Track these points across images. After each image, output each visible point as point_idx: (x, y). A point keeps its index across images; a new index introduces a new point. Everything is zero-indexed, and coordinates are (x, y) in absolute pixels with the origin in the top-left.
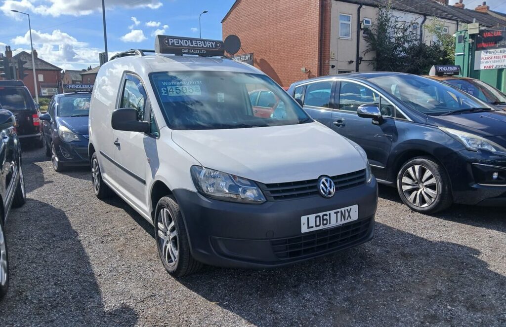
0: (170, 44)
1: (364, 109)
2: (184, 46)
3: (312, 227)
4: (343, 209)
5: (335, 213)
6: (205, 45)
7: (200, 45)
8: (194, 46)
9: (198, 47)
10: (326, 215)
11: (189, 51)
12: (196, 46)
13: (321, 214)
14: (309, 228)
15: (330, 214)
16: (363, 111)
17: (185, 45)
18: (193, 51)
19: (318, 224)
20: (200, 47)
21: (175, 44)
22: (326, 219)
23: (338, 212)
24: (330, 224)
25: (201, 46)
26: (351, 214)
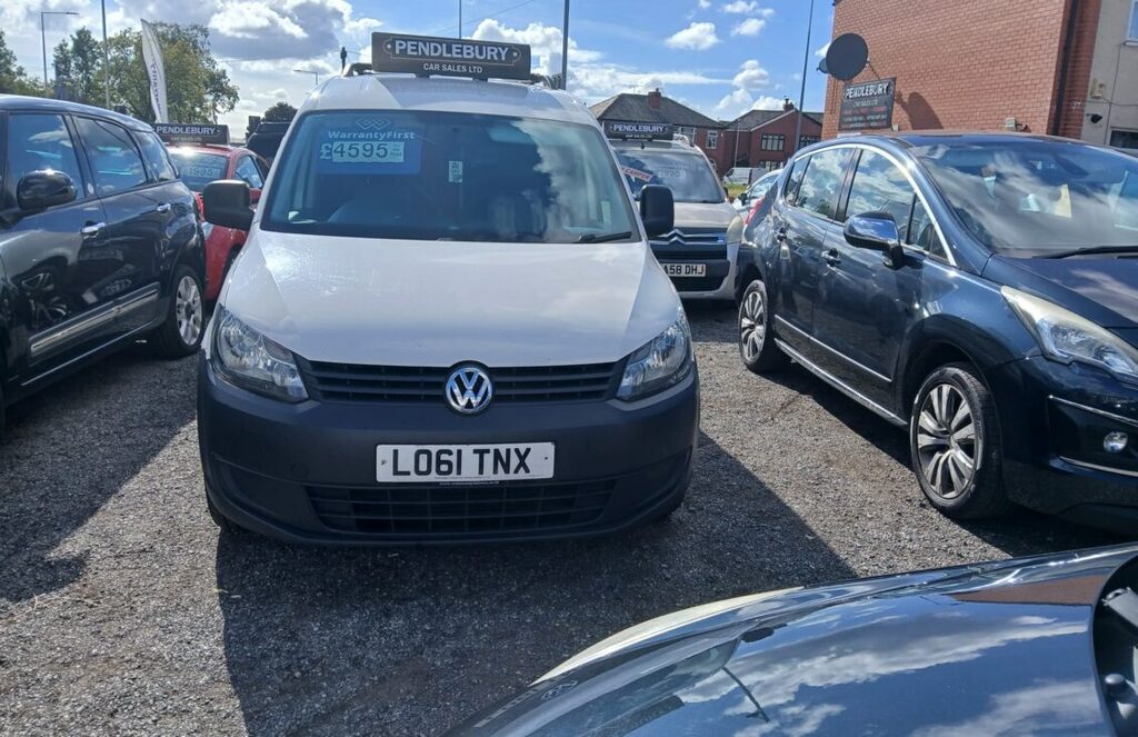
0: (398, 52)
1: (864, 227)
2: (430, 57)
3: (408, 473)
4: (502, 448)
5: (475, 451)
6: (481, 54)
7: (469, 54)
8: (455, 55)
9: (463, 59)
10: (450, 453)
11: (441, 68)
12: (460, 56)
13: (434, 449)
14: (396, 472)
15: (459, 452)
16: (859, 230)
17: (433, 54)
18: (450, 68)
19: (423, 467)
20: (469, 60)
21: (409, 53)
22: (449, 463)
23: (488, 451)
24: (459, 472)
25: (472, 56)
26: (527, 461)
